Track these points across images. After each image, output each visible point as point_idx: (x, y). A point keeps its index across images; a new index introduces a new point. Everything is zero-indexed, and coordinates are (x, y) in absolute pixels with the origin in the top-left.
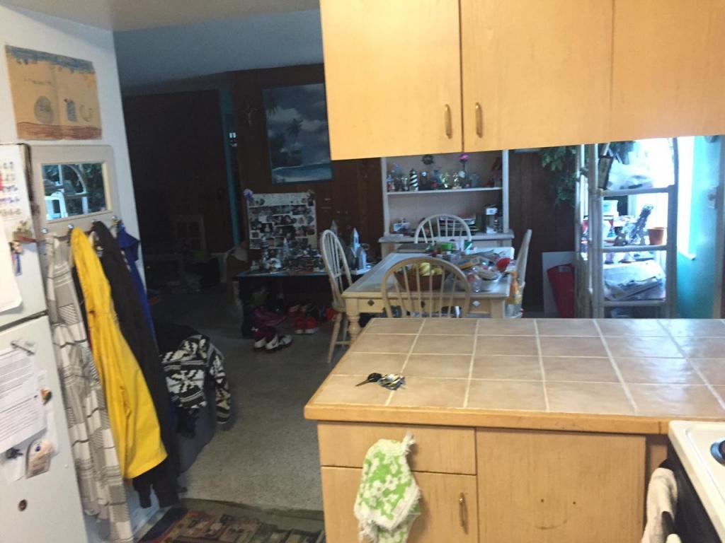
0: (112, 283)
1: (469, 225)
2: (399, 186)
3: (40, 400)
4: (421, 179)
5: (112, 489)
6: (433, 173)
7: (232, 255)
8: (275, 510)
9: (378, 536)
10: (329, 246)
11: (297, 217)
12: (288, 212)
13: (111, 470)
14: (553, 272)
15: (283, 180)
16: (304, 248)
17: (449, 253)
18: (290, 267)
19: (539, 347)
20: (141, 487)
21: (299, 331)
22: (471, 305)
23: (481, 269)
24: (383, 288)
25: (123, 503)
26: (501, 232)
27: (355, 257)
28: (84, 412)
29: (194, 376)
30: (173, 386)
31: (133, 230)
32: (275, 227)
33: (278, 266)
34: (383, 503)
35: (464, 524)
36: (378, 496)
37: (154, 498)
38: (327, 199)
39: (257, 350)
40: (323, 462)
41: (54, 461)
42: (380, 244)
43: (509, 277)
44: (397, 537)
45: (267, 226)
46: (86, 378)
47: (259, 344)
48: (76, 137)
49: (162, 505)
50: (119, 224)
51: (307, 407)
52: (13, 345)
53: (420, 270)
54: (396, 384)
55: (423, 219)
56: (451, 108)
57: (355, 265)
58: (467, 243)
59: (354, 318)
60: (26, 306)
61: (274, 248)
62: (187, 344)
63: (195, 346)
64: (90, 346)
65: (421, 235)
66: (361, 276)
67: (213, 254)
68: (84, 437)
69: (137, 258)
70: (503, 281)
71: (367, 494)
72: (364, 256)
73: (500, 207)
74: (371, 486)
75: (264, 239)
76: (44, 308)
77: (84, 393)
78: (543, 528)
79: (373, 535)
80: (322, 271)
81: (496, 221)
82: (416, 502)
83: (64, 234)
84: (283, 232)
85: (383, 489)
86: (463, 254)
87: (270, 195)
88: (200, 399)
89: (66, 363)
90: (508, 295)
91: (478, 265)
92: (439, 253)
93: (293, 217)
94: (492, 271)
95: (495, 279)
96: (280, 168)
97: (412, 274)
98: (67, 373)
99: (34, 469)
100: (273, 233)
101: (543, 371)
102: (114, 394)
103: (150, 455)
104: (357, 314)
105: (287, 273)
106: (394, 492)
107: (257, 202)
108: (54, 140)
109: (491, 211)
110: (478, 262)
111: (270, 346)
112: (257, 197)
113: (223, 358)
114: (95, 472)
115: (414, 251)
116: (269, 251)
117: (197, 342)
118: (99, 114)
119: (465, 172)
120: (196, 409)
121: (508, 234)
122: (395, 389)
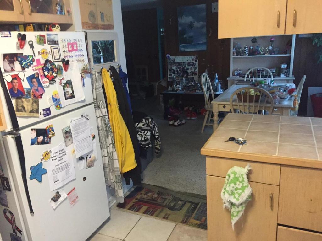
0: (117, 93)
1: (272, 73)
2: (239, 53)
3: (91, 138)
4: (250, 49)
5: (116, 176)
6: (256, 47)
7: (160, 83)
8: (179, 192)
9: (231, 207)
10: (205, 80)
11: (189, 67)
12: (186, 65)
13: (116, 169)
14: (313, 96)
15: (184, 50)
16: (192, 81)
17: (263, 85)
18: (186, 90)
19: (313, 131)
20: (127, 176)
21: (189, 118)
22: (273, 110)
23: (280, 93)
24: (231, 100)
25: (121, 182)
26: (289, 76)
27: (216, 86)
28: (106, 145)
29: (147, 134)
30: (139, 137)
31: (125, 70)
32: (179, 72)
33: (180, 89)
34: (235, 193)
35: (272, 207)
36: (233, 190)
37: (131, 181)
38: (204, 59)
39: (170, 125)
40: (207, 173)
41: (96, 163)
42: (228, 80)
43: (293, 98)
44: (240, 208)
45: (176, 71)
46: (107, 131)
47: (171, 123)
48: (104, 29)
49: (134, 185)
50: (120, 67)
51: (202, 149)
52: (81, 115)
53: (249, 93)
54: (242, 143)
55: (249, 69)
56: (281, 13)
57: (215, 90)
58: (271, 81)
59: (216, 113)
60: (86, 100)
61: (179, 81)
62: (144, 120)
63: (147, 121)
64: (109, 118)
65: (248, 77)
66: (218, 95)
67: (152, 83)
68: (106, 155)
69: (126, 83)
70: (290, 100)
71: (228, 189)
72: (220, 86)
73: (289, 64)
74: (230, 186)
75: (174, 77)
76: (93, 101)
77: (107, 137)
78: (310, 212)
79: (229, 206)
80: (200, 92)
81: (286, 71)
82: (250, 195)
83: (99, 71)
84: (183, 74)
85: (235, 187)
86: (270, 86)
87: (178, 57)
88: (149, 144)
89: (100, 124)
90: (292, 106)
91: (278, 91)
92: (258, 85)
93: (187, 67)
94: (285, 94)
95: (286, 98)
96: (184, 44)
97: (245, 94)
98: (100, 128)
99: (88, 165)
100: (178, 74)
101: (315, 142)
102: (117, 138)
103: (131, 164)
104: (218, 111)
105: (185, 92)
106: (240, 189)
107: (172, 60)
108: (95, 30)
109: (284, 66)
110: (279, 90)
111: (176, 124)
112: (172, 58)
113: (158, 127)
114: (110, 169)
115: (245, 84)
116: (176, 82)
117: (148, 120)
118: (113, 20)
119: (272, 47)
120: (147, 147)
121: (292, 77)
122: (242, 145)
